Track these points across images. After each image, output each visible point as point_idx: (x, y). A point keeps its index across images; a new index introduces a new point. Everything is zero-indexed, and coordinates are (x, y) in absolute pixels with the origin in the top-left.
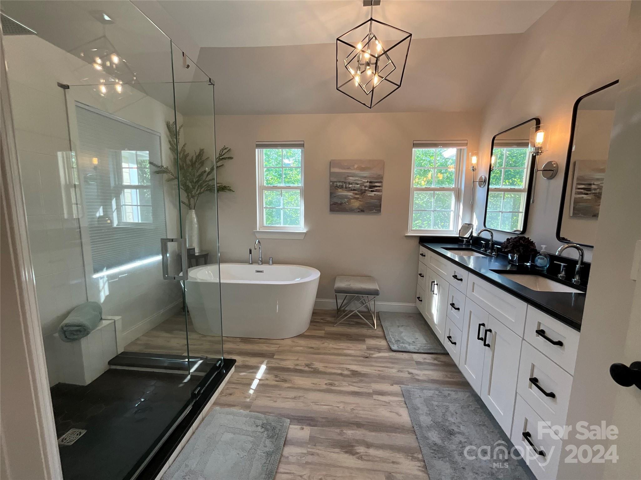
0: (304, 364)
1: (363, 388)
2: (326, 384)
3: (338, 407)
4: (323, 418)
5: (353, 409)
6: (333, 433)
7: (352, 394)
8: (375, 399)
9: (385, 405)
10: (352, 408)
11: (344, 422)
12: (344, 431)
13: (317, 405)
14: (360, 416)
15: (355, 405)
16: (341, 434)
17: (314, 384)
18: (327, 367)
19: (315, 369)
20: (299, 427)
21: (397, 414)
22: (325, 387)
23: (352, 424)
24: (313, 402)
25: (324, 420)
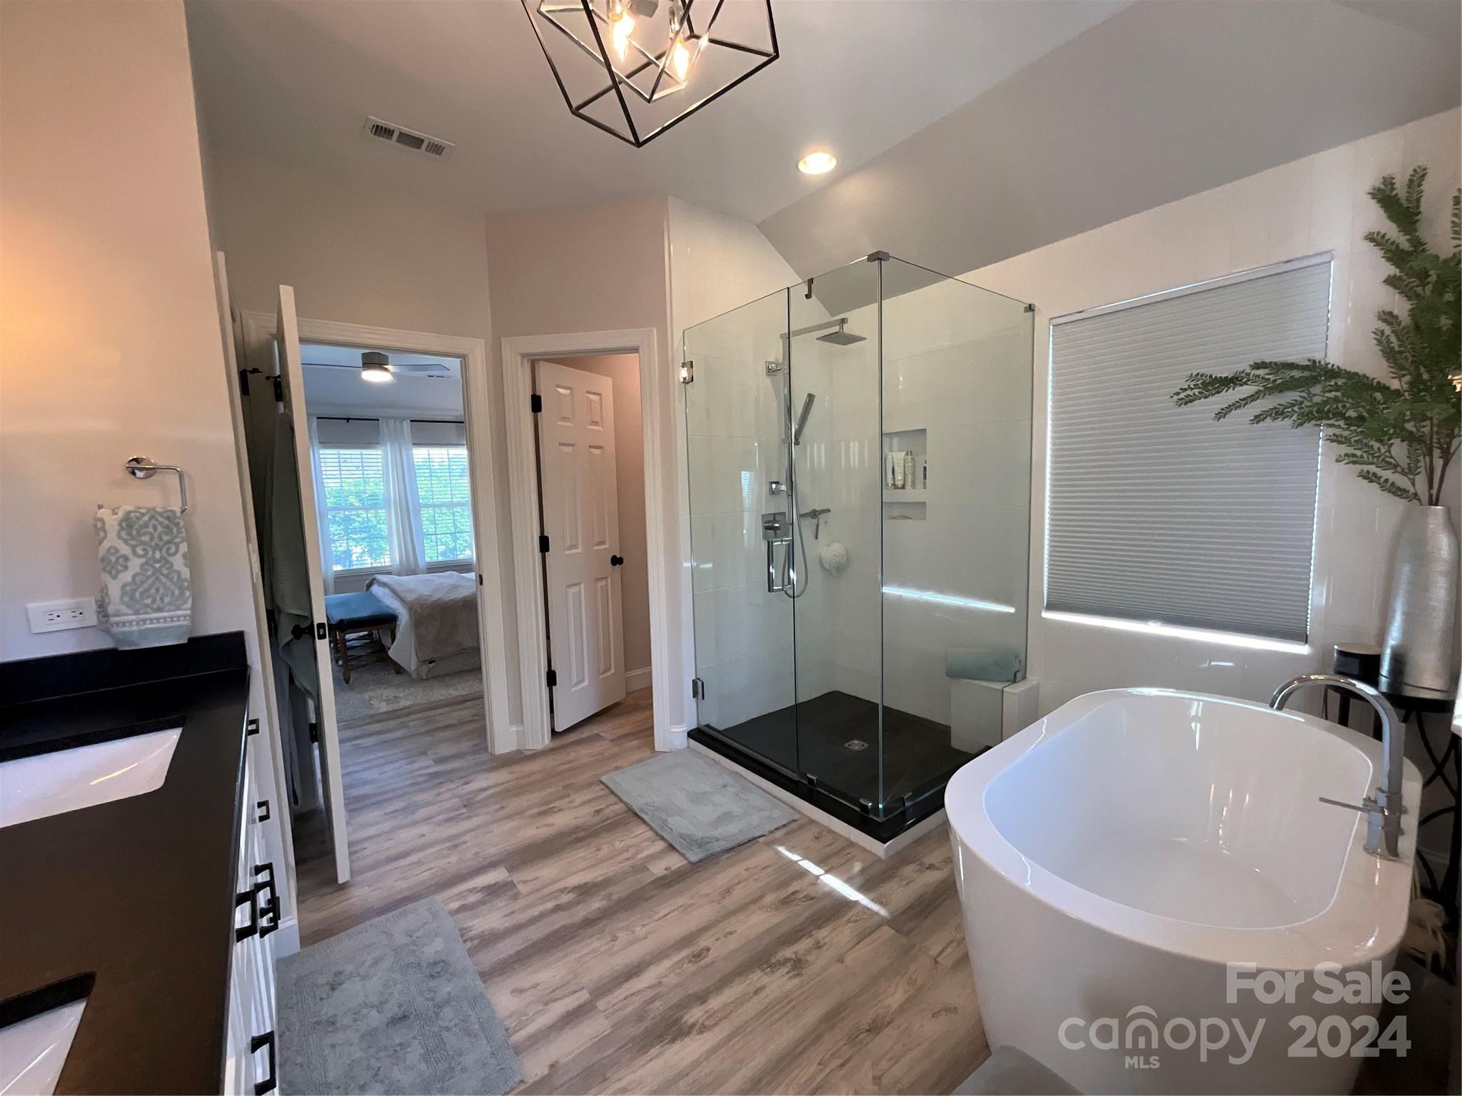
0: (809, 958)
1: (625, 999)
2: (708, 950)
3: (644, 926)
4: (652, 897)
5: (614, 939)
6: (619, 892)
7: (638, 967)
8: (583, 988)
9: (554, 991)
10: (618, 941)
11: (616, 912)
12: (604, 902)
13: (681, 907)
14: (595, 937)
15: (615, 949)
16: (609, 897)
17: (731, 933)
18: (756, 993)
19: (774, 967)
20: (673, 869)
21: (521, 991)
22: (703, 942)
23: (600, 918)
24: (693, 904)
25: (648, 895)
